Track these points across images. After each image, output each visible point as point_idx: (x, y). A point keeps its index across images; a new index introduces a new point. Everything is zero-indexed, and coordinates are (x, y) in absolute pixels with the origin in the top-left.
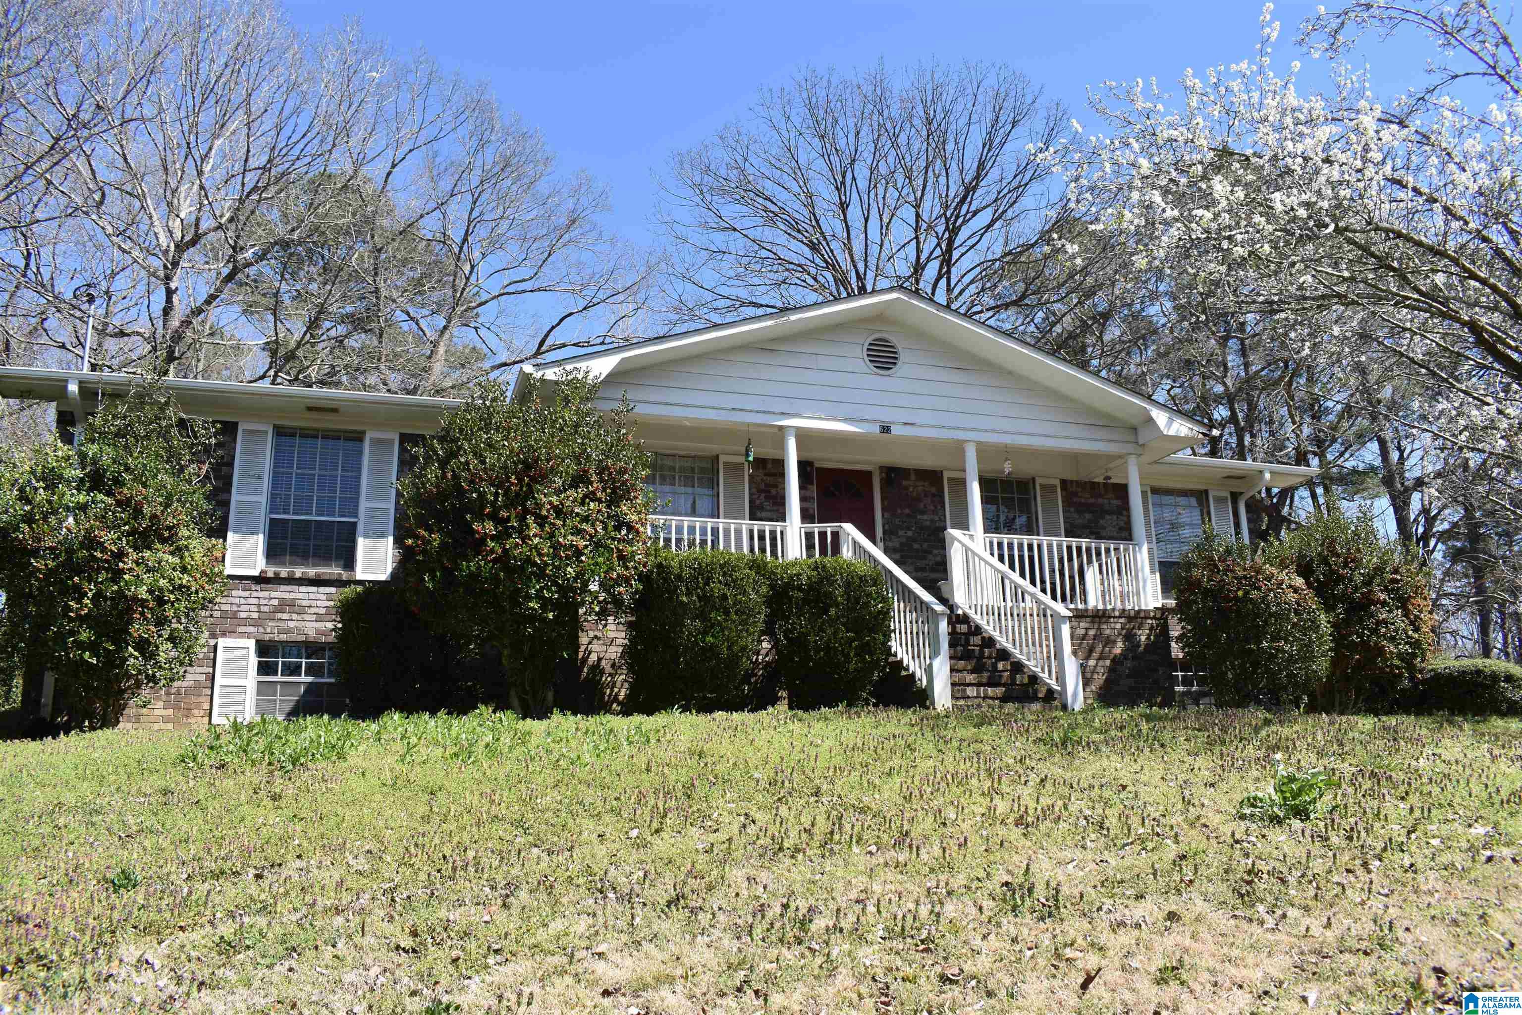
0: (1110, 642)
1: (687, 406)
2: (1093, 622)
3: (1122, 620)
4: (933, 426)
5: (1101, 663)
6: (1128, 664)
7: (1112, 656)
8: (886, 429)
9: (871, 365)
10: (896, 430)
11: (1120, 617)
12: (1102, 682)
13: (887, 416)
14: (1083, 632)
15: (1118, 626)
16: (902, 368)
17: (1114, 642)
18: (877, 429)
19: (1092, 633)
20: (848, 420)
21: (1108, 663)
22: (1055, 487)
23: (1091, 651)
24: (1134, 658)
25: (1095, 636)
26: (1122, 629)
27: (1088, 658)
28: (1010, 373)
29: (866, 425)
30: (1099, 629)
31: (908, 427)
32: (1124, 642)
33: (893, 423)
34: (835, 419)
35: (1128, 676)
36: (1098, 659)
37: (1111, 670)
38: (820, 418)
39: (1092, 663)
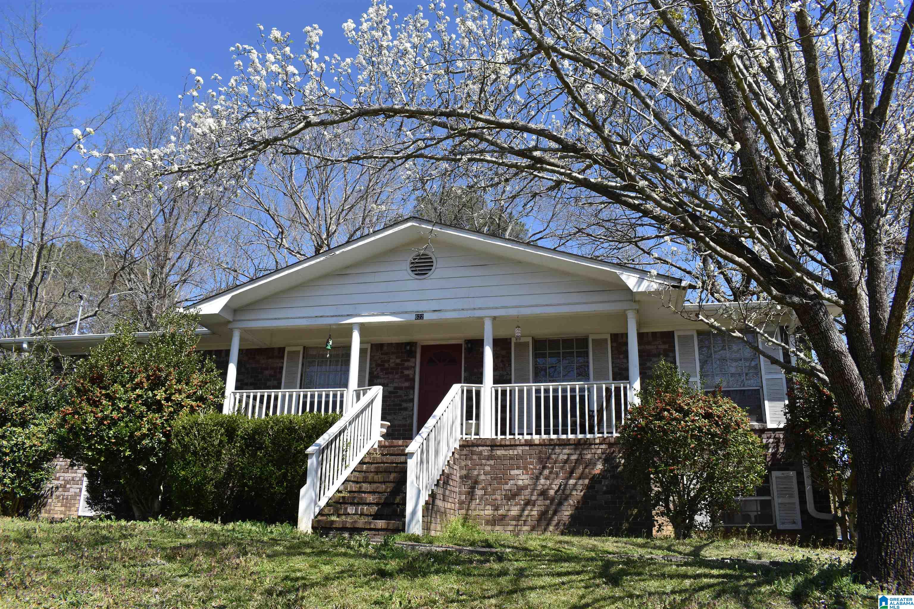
0: (591, 464)
1: (288, 318)
2: (575, 449)
3: (603, 446)
4: (454, 310)
5: (581, 482)
6: (605, 482)
7: (591, 476)
8: (420, 317)
9: (412, 274)
10: (426, 316)
11: (600, 444)
12: (579, 498)
13: (421, 307)
14: (565, 457)
15: (599, 451)
16: (436, 273)
17: (595, 464)
18: (413, 317)
19: (574, 457)
20: (392, 314)
21: (587, 481)
22: (606, 340)
23: (572, 472)
24: (613, 477)
25: (577, 461)
26: (602, 453)
27: (570, 477)
28: (520, 262)
29: (406, 315)
30: (580, 454)
31: (436, 313)
32: (604, 465)
33: (425, 312)
34: (383, 314)
35: (605, 493)
36: (579, 478)
37: (589, 488)
38: (373, 315)
39: (572, 482)
